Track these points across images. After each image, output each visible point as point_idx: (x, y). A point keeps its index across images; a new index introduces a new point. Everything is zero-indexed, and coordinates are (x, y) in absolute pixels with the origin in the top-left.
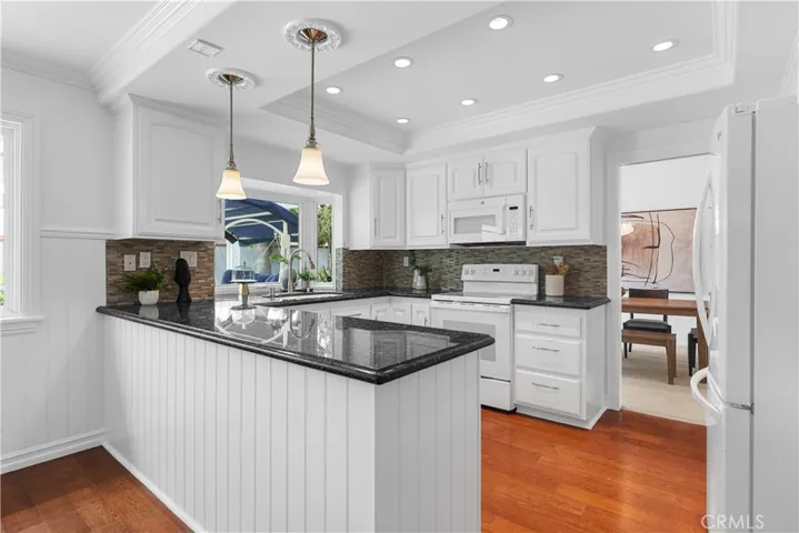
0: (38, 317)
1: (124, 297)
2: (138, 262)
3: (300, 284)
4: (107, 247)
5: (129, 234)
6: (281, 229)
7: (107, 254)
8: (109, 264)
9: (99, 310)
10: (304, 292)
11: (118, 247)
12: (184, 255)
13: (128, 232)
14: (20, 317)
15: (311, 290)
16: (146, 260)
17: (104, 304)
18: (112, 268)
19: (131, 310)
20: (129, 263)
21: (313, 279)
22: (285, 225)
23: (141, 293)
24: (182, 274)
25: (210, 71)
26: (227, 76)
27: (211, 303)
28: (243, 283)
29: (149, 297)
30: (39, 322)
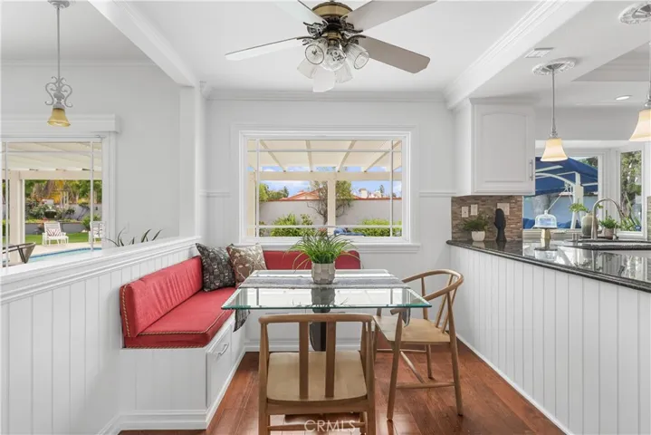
0: (419, 244)
1: (463, 234)
2: (470, 211)
3: (603, 231)
4: (452, 201)
5: (468, 192)
6: (574, 181)
7: (452, 206)
8: (453, 213)
9: (448, 242)
10: (610, 239)
11: (459, 202)
12: (500, 206)
13: (467, 191)
14: (410, 243)
15: (617, 238)
16: (475, 211)
17: (450, 239)
18: (455, 215)
19: (468, 243)
20: (465, 213)
21: (617, 227)
22: (578, 177)
23: (473, 233)
24: (500, 220)
25: (537, 67)
26: (550, 67)
27: (520, 243)
28: (546, 229)
29: (479, 236)
30: (418, 247)
